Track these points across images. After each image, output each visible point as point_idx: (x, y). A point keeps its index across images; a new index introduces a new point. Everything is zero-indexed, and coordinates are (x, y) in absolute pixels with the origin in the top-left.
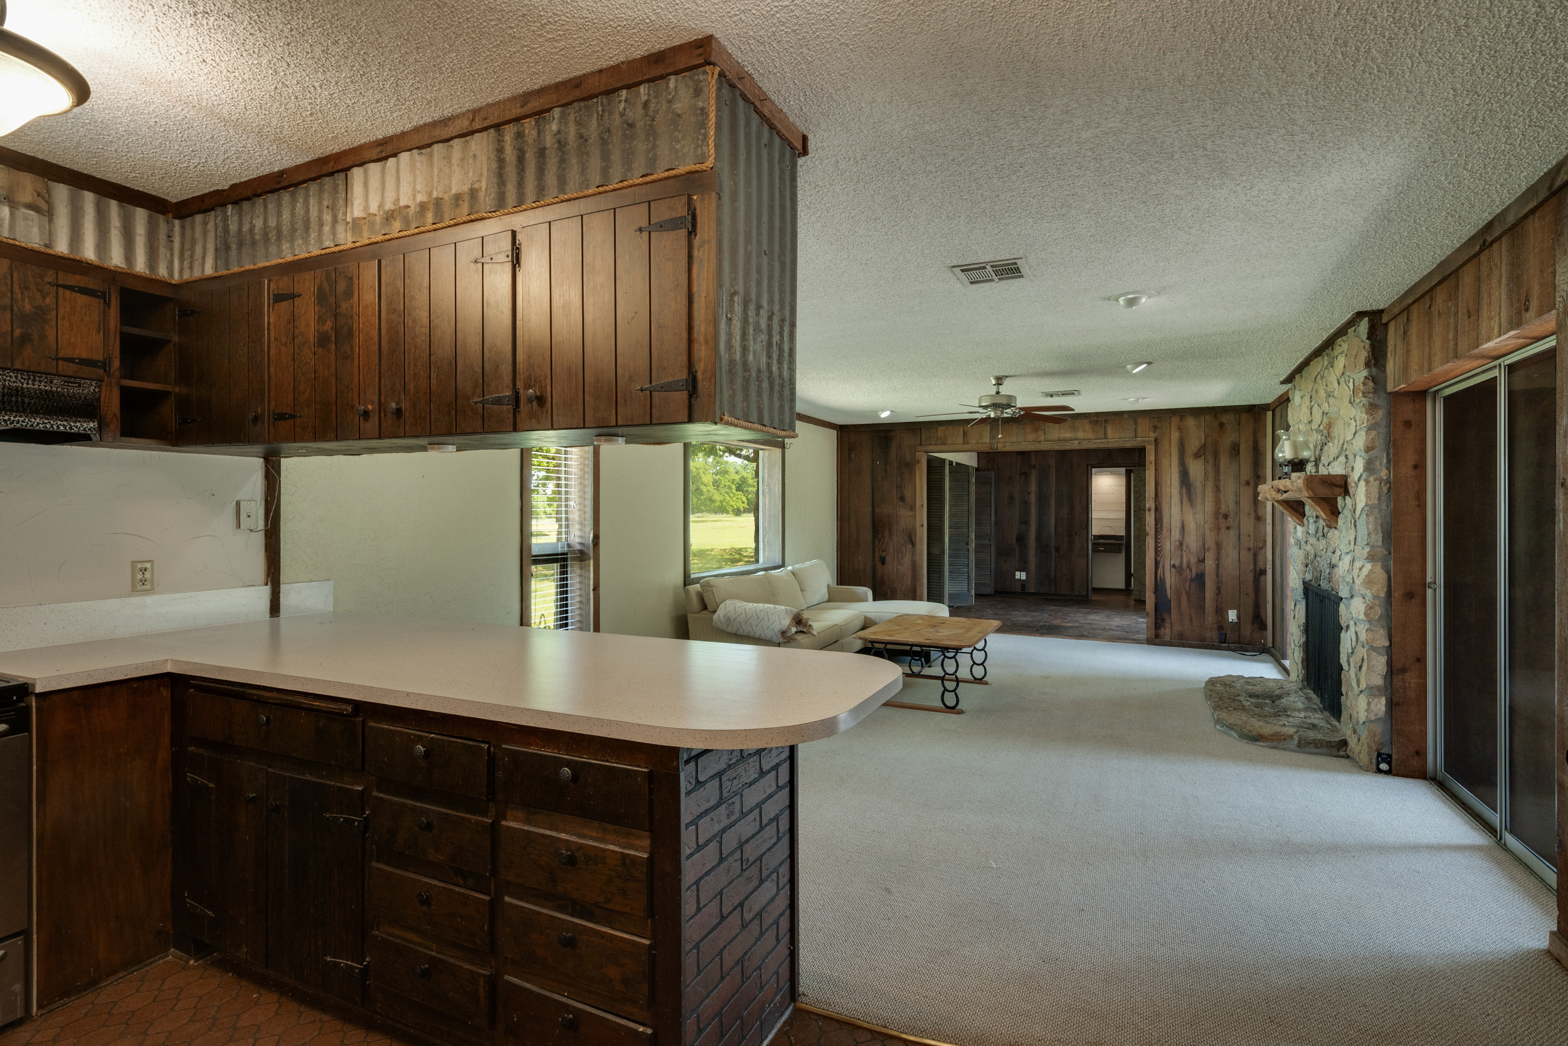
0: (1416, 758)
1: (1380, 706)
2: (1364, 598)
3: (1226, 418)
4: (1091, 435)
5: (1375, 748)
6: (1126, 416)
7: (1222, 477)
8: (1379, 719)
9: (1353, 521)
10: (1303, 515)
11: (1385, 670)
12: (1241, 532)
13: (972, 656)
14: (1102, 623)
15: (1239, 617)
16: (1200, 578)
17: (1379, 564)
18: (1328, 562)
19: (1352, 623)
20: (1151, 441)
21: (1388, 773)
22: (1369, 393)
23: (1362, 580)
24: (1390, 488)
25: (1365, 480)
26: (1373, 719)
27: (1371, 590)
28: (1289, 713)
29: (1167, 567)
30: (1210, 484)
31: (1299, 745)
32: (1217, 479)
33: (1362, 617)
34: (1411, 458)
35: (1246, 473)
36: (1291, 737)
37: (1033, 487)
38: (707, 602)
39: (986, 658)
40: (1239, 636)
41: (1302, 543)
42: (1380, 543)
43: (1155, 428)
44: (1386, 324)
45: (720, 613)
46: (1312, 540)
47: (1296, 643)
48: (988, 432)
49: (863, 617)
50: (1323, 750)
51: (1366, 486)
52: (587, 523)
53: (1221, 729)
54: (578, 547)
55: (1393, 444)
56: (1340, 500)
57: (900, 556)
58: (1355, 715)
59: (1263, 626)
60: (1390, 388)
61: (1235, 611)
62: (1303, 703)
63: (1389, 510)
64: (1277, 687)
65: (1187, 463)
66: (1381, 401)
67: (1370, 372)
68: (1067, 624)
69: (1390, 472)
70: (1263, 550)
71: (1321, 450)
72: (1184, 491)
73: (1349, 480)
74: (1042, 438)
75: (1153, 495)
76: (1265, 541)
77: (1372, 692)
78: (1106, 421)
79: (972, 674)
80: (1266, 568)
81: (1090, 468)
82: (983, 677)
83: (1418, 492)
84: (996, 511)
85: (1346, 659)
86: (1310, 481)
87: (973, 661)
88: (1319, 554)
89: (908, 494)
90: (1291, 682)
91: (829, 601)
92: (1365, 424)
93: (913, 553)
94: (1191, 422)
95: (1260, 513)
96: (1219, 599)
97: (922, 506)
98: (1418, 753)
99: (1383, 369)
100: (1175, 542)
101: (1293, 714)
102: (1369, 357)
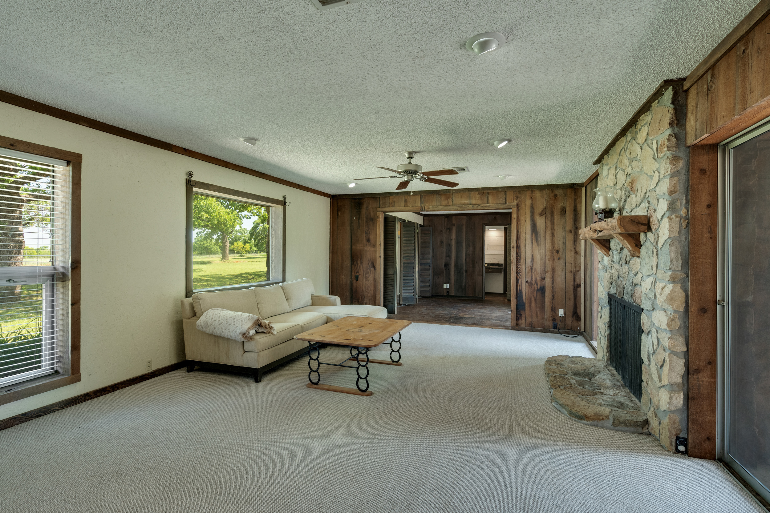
0: (707, 442)
1: (679, 399)
2: (665, 312)
3: (558, 192)
4: (479, 202)
5: (674, 433)
6: (500, 190)
7: (556, 228)
8: (677, 410)
9: (655, 251)
10: (609, 249)
11: (683, 371)
12: (567, 261)
13: (391, 346)
14: (487, 315)
15: (565, 313)
16: (542, 290)
17: (679, 285)
18: (631, 281)
19: (653, 330)
20: (514, 205)
21: (685, 453)
22: (673, 147)
23: (665, 298)
24: (688, 223)
25: (668, 217)
26: (673, 409)
27: (673, 305)
28: (602, 391)
29: (523, 282)
30: (549, 232)
31: (614, 424)
32: (553, 229)
33: (664, 326)
34: (705, 199)
35: (570, 225)
36: (608, 417)
37: (453, 236)
38: (196, 310)
39: (400, 347)
40: (565, 325)
41: (608, 268)
42: (680, 268)
43: (517, 197)
44: (687, 91)
45: (202, 319)
46: (616, 266)
47: (603, 334)
48: (419, 200)
49: (325, 317)
50: (631, 428)
51: (669, 222)
52: (67, 250)
53: (555, 406)
54: (61, 270)
55: (691, 188)
56: (642, 236)
57: (367, 275)
58: (655, 400)
59: (579, 319)
60: (691, 141)
61: (563, 309)
62: (610, 380)
63: (687, 242)
64: (591, 366)
65: (535, 219)
66: (683, 153)
67: (673, 130)
68: (467, 316)
69: (688, 211)
70: (579, 272)
71: (625, 201)
72: (534, 236)
73: (651, 219)
74: (451, 203)
75: (515, 238)
76: (580, 267)
77: (672, 388)
78: (488, 193)
79: (391, 358)
80: (581, 284)
81: (484, 225)
82: (399, 361)
83: (710, 227)
84: (433, 249)
85: (646, 356)
86: (623, 220)
87: (392, 349)
88: (622, 275)
89: (372, 237)
90: (599, 361)
91: (312, 305)
92: (669, 173)
93: (375, 274)
94: (538, 194)
95: (578, 250)
96: (554, 303)
97: (380, 245)
98: (708, 439)
99: (683, 128)
100: (528, 267)
101: (605, 392)
102: (672, 118)
